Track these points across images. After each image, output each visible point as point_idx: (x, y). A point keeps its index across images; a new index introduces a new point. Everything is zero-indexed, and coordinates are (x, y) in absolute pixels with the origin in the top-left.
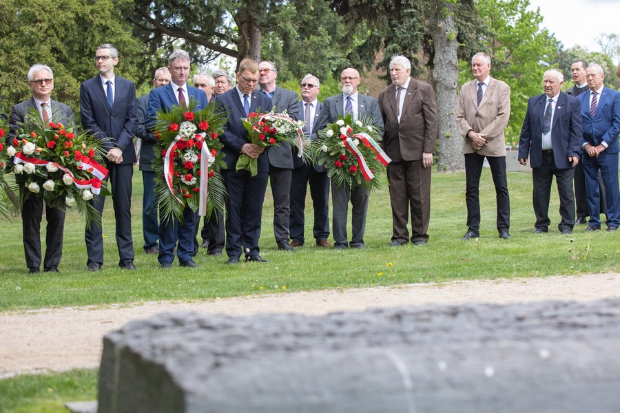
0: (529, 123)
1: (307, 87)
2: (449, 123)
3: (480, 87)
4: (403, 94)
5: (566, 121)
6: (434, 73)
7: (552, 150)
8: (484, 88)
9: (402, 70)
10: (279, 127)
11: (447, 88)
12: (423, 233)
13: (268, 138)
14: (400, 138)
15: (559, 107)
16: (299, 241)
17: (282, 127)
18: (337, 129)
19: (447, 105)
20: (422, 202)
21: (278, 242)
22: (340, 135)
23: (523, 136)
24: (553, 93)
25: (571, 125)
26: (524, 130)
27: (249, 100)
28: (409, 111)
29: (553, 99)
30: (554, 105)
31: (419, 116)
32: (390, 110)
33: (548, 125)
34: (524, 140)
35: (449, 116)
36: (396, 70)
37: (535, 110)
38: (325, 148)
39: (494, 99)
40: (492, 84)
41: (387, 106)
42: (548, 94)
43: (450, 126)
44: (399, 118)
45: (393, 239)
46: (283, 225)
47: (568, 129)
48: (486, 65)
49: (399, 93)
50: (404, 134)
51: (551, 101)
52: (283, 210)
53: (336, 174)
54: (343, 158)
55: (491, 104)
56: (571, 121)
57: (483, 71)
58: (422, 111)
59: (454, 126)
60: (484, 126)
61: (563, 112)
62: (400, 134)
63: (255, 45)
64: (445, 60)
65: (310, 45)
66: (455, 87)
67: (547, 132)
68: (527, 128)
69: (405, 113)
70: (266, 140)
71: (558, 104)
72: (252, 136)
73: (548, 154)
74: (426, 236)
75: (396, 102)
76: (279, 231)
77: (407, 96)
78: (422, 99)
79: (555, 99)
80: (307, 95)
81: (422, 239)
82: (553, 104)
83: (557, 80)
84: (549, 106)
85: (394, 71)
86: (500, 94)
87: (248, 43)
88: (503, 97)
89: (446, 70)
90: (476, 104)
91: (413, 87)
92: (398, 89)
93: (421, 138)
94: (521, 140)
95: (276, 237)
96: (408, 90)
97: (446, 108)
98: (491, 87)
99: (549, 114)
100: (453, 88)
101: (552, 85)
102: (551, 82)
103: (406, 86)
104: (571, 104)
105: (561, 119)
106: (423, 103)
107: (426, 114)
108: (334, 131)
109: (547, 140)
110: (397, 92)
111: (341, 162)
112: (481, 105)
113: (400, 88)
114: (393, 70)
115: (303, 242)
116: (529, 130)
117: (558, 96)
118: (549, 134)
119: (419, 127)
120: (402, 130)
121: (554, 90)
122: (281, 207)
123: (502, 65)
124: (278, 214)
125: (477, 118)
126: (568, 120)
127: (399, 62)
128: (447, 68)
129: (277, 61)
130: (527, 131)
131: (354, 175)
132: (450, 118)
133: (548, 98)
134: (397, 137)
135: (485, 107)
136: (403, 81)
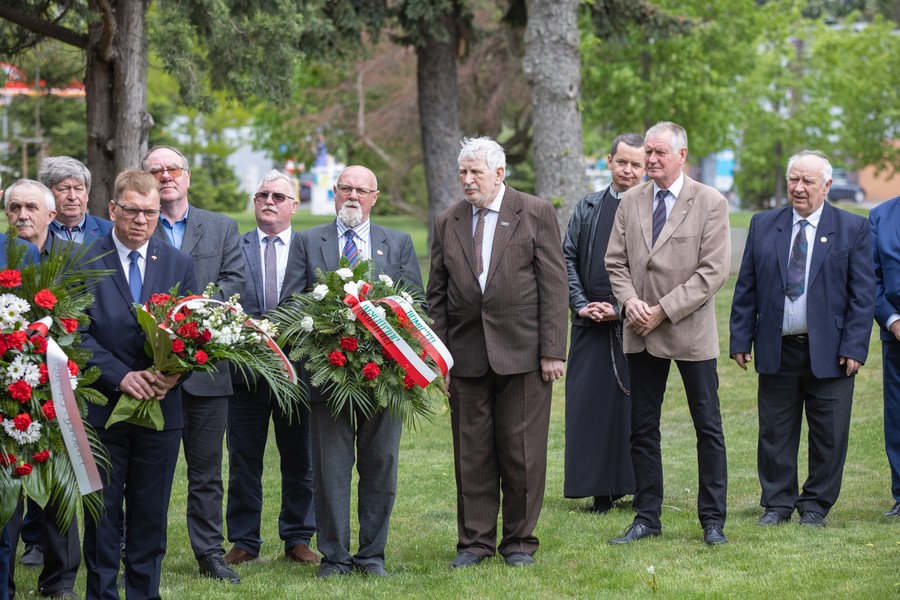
0: (753, 274)
1: (270, 199)
2: (558, 175)
3: (662, 202)
4: (490, 223)
5: (840, 271)
6: (525, 64)
7: (806, 335)
8: (669, 202)
9: (487, 172)
10: (218, 328)
11: (554, 97)
12: (525, 534)
13: (190, 351)
14: (485, 325)
15: (824, 240)
16: (249, 547)
17: (226, 330)
18: (336, 285)
19: (554, 135)
20: (529, 465)
21: (201, 557)
22: (344, 295)
23: (739, 302)
24: (810, 206)
25: (850, 278)
26: (743, 290)
27: (141, 264)
28: (506, 262)
29: (808, 219)
30: (810, 235)
31: (528, 275)
32: (461, 261)
33: (799, 279)
34: (742, 311)
35: (558, 159)
36: (474, 172)
37: (766, 245)
38: (308, 323)
39: (690, 230)
40: (688, 194)
41: (453, 250)
42: (799, 210)
43: (562, 183)
44: (483, 279)
45: (461, 546)
46: (211, 518)
47: (843, 288)
48: (676, 152)
49: (481, 223)
50: (494, 316)
51: (803, 224)
52: (208, 486)
53: (331, 381)
54: (349, 345)
55: (681, 240)
56: (850, 270)
57: (670, 166)
58: (534, 264)
59: (570, 183)
60: (664, 291)
61: (832, 251)
62: (485, 316)
63: (128, 24)
64: (551, 34)
65: (256, 35)
66: (571, 94)
67: (797, 295)
68: (749, 284)
69: (496, 266)
70: (184, 355)
71: (820, 232)
72: (155, 345)
73: (796, 344)
74: (533, 541)
75: (474, 243)
76: (204, 533)
77: (499, 227)
78: (533, 235)
79: (814, 219)
80: (271, 218)
81: (522, 548)
82: (809, 230)
83: (821, 176)
84: (801, 236)
85: (469, 174)
86: (705, 216)
87: (113, 22)
88: (711, 223)
89: (551, 56)
90: (649, 240)
91: (512, 210)
92: (479, 212)
93: (534, 324)
94: (734, 312)
95: (195, 547)
96: (502, 215)
97: (551, 143)
98: (687, 201)
99: (800, 254)
100: (568, 98)
101: (809, 188)
102: (806, 181)
103: (496, 205)
104: (851, 231)
105: (827, 267)
106: (536, 245)
107: (543, 269)
108: (331, 288)
109: (795, 313)
110: (475, 220)
111: (344, 354)
112: (658, 244)
113: (483, 211)
114: (465, 172)
115: (257, 549)
116: (754, 288)
117: (819, 212)
118: (802, 300)
119: (526, 299)
120: (492, 308)
121: (813, 200)
122: (206, 478)
123: (671, 27)
124: (200, 495)
125: (651, 274)
126: (844, 267)
127: (481, 154)
128: (555, 52)
129: (182, 69)
130: (748, 292)
131: (373, 385)
132: (561, 164)
133: (797, 218)
134: (478, 322)
135: (669, 247)
136: (489, 196)
